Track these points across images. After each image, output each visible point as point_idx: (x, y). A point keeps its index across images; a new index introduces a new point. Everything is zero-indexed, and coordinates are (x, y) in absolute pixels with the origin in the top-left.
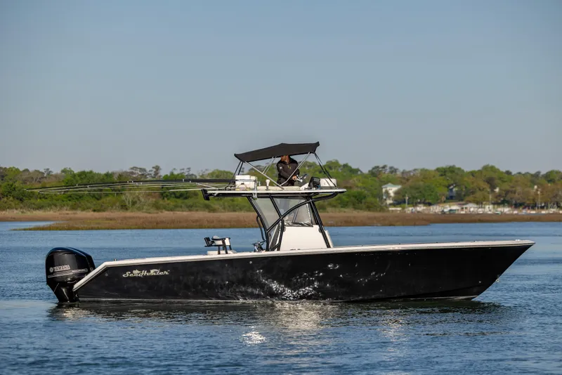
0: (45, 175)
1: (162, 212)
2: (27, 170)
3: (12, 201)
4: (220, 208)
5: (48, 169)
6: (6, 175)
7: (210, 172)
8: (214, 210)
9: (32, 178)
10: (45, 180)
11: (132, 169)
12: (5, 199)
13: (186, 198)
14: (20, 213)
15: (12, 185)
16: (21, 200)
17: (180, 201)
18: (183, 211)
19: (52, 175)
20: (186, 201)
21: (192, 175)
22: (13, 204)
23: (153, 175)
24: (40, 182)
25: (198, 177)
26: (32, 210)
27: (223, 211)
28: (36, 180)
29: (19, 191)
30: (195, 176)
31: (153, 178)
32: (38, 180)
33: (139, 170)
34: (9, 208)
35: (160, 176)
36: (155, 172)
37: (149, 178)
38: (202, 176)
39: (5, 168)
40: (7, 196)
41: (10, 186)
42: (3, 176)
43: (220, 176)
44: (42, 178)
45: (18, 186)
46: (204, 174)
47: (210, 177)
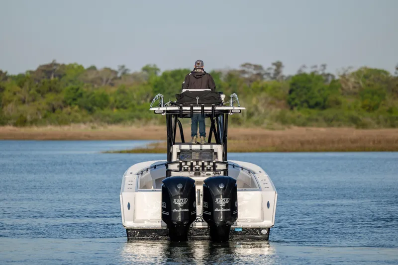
0: (119, 75)
1: (289, 128)
2: (93, 68)
3: (76, 111)
4: (373, 122)
5: (123, 67)
6: (65, 75)
7: (355, 70)
8: (364, 126)
9: (101, 79)
10: (120, 83)
11: (244, 65)
12: (69, 109)
13: (324, 108)
14: (90, 129)
15: (77, 89)
16: (90, 110)
17: (315, 112)
18: (319, 126)
19: (128, 75)
21: (328, 75)
22: (79, 116)
23: (272, 75)
24: (112, 85)
25: (337, 78)
26: (106, 124)
27: (376, 126)
28: (107, 81)
29: (88, 97)
30: (333, 76)
31: (273, 78)
32: (110, 81)
33: (253, 67)
34: (73, 121)
35: (282, 77)
36: (276, 70)
37: (267, 79)
38: (343, 76)
39: (63, 65)
40: (70, 104)
41: (74, 91)
42: (60, 77)
43: (370, 76)
44: (116, 78)
45: (85, 90)
46: (347, 73)
47: (355, 78)
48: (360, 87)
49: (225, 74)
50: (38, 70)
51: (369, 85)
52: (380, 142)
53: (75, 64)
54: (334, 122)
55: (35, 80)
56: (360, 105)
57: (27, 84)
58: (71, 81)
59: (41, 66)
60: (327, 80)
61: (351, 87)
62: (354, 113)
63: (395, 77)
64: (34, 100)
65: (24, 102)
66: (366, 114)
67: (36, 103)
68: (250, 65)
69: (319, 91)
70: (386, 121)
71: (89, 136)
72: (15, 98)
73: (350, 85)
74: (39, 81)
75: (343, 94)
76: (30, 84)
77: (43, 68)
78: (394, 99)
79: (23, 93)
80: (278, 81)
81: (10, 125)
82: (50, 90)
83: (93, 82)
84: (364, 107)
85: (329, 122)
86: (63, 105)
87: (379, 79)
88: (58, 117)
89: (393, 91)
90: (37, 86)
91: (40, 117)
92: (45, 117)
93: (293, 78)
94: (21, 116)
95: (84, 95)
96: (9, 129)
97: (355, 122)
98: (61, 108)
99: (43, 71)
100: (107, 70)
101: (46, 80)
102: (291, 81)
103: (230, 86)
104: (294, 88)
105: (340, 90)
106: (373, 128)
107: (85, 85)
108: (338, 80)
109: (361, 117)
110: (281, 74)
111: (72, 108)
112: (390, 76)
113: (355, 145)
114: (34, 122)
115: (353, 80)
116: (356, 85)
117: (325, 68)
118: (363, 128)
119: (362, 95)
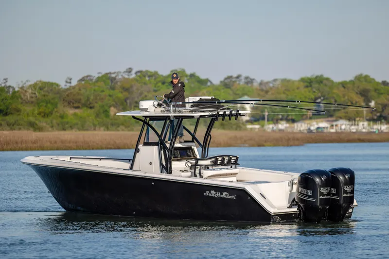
4: (48, 126)
7: (32, 82)
8: (40, 129)
13: (6, 114)
20: (7, 118)
21: (10, 87)
25: (17, 89)
27: (50, 129)
30: (14, 89)
38: (22, 88)
43: (44, 88)
46: (24, 85)
47: (32, 90)
48: (36, 97)
51: (44, 96)
52: (56, 142)
54: (15, 126)
56: (36, 112)
60: (9, 91)
61: (29, 97)
62: (32, 119)
63: (65, 89)
66: (42, 119)
70: (58, 124)
73: (28, 95)
75: (22, 103)
84: (39, 114)
87: (51, 90)
97: (33, 126)
105: (20, 100)
106: (48, 131)
108: (18, 91)
109: (37, 122)
112: (60, 87)
113: (35, 145)
115: (30, 91)
116: (33, 95)
117: (7, 81)
118: (39, 131)
119: (38, 104)
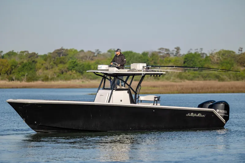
0: (96, 54)
1: (184, 81)
2: (82, 51)
3: (74, 73)
4: (227, 78)
5: (98, 50)
6: (68, 55)
7: (218, 51)
8: (223, 80)
9: (87, 57)
10: (96, 58)
11: (160, 49)
12: (70, 72)
14: (81, 82)
15: (75, 62)
16: (82, 73)
19: (100, 54)
21: (204, 54)
22: (76, 76)
23: (174, 54)
24: (92, 59)
26: (89, 80)
27: (229, 80)
28: (89, 58)
29: (80, 66)
30: (206, 54)
31: (175, 56)
32: (91, 58)
33: (165, 50)
34: (72, 79)
35: (180, 55)
36: (176, 51)
37: (172, 56)
38: (211, 54)
39: (67, 49)
40: (71, 70)
41: (73, 63)
42: (65, 55)
43: (225, 54)
44: (94, 56)
45: (79, 62)
46: (213, 53)
47: (217, 55)
48: (220, 60)
49: (150, 53)
50: (54, 52)
51: (225, 59)
52: (232, 88)
53: (73, 49)
54: (207, 78)
55: (53, 57)
57: (48, 59)
58: (71, 58)
59: (55, 50)
60: (203, 57)
61: (216, 60)
63: (238, 55)
64: (52, 68)
65: (47, 69)
67: (54, 69)
68: (163, 49)
69: (199, 62)
70: (234, 77)
71: (81, 86)
72: (43, 67)
73: (215, 59)
74: (55, 58)
75: (211, 63)
76: (50, 59)
77: (57, 51)
78: (238, 66)
79: (47, 64)
80: (178, 57)
81: (40, 80)
82: (61, 62)
83: (82, 58)
85: (205, 78)
86: (67, 70)
87: (230, 56)
88: (64, 77)
89: (237, 62)
90: (54, 60)
91: (56, 77)
92: (58, 76)
93: (185, 55)
94: (46, 76)
95: (78, 65)
96: (39, 83)
97: (218, 78)
98: (66, 72)
99: (57, 53)
100: (89, 51)
101: (58, 57)
102: (184, 57)
103: (153, 59)
104: (186, 60)
105: (210, 62)
106: (227, 81)
107: (78, 60)
108: (209, 56)
109: (221, 76)
110: (179, 54)
111: (72, 72)
112: (235, 54)
113: (219, 90)
114: (52, 79)
115: (216, 56)
116: (218, 59)
117: (202, 50)
118: (222, 81)
119: (222, 64)
